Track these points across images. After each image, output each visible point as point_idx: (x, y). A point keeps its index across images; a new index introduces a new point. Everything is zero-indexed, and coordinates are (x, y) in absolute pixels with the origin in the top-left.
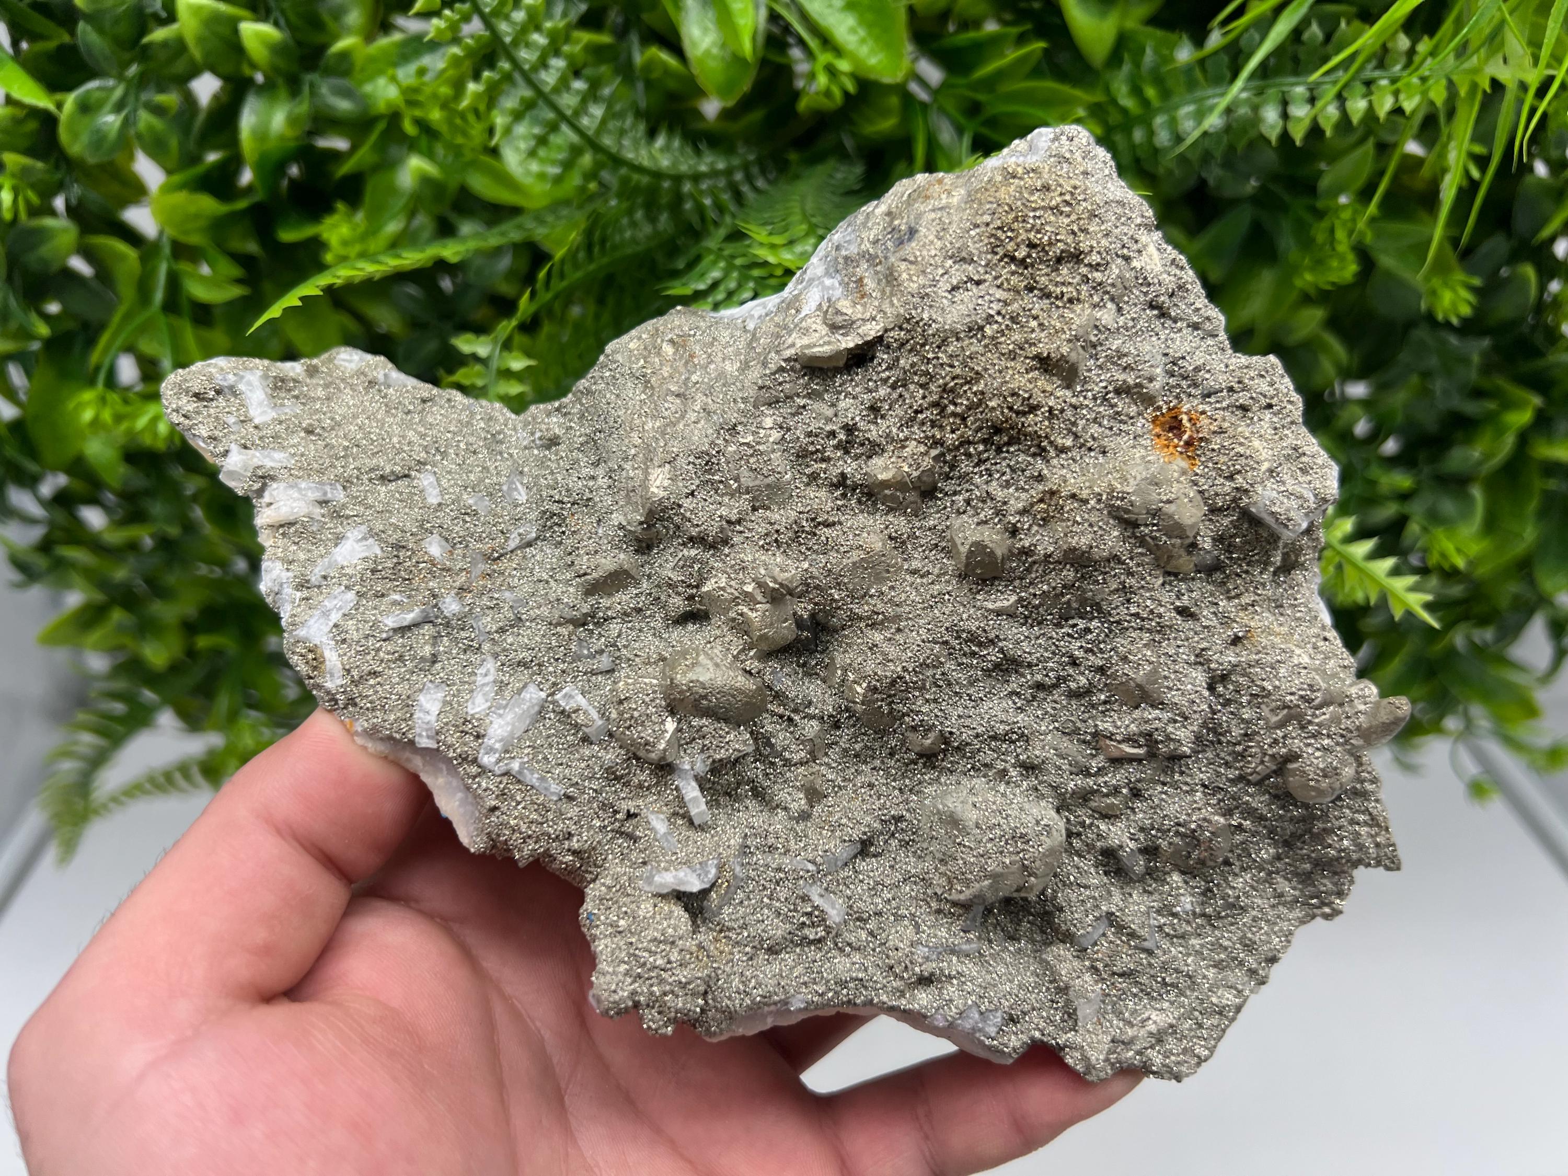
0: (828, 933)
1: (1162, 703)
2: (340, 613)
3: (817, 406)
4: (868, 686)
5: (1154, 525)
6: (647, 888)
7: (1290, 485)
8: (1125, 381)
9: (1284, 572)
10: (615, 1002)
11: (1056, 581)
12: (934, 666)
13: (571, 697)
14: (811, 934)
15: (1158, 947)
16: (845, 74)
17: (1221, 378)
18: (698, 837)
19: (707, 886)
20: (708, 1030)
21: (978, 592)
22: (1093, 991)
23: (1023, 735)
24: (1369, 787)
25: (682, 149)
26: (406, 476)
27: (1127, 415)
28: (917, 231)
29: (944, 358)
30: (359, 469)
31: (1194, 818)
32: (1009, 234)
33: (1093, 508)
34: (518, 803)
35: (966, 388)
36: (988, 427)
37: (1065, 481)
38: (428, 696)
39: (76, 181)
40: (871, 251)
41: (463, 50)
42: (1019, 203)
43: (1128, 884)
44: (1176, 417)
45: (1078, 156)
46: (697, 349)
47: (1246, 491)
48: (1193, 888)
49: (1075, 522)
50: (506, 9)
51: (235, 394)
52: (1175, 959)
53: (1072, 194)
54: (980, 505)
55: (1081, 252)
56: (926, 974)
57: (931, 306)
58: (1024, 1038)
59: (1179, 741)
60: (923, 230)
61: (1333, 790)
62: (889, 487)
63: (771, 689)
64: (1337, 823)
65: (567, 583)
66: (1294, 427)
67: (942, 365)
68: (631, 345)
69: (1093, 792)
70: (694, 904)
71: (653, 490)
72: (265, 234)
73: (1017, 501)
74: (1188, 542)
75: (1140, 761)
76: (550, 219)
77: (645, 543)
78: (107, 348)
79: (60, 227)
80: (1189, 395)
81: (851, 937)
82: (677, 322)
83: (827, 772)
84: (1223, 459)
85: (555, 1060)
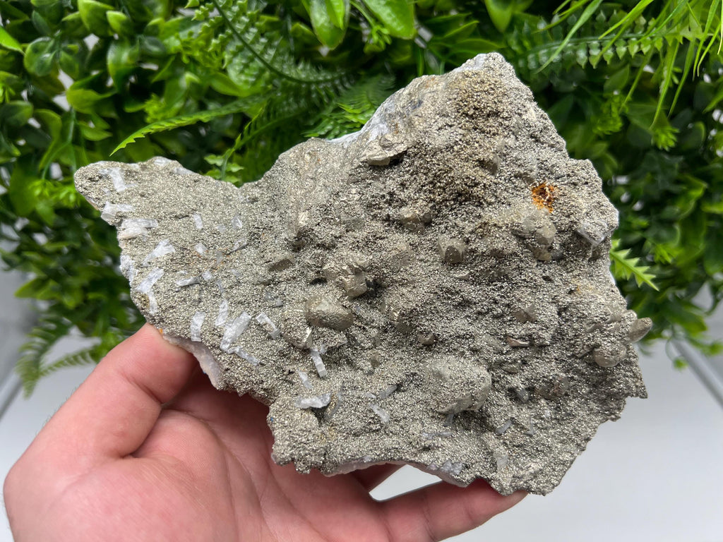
0: (382, 427)
1: (536, 321)
2: (157, 279)
3: (376, 183)
4: (400, 313)
5: (533, 238)
6: (298, 406)
7: (596, 220)
8: (519, 172)
9: (593, 260)
10: (283, 459)
11: (487, 264)
12: (431, 304)
13: (263, 318)
14: (374, 427)
15: (535, 434)
16: (386, 35)
17: (564, 170)
18: (322, 382)
19: (326, 405)
20: (326, 471)
21: (451, 270)
22: (504, 454)
23: (472, 336)
24: (633, 360)
25: (311, 70)
26: (187, 216)
27: (520, 188)
28: (422, 102)
29: (435, 161)
30: (165, 213)
31: (551, 374)
32: (465, 103)
33: (504, 230)
34: (239, 367)
35: (445, 175)
36: (455, 193)
37: (491, 218)
38: (197, 318)
39: (32, 84)
40: (401, 111)
41: (210, 24)
42: (470, 89)
43: (520, 404)
44: (543, 188)
45: (498, 66)
46: (321, 157)
47: (576, 223)
48: (551, 406)
49: (496, 237)
50: (229, 6)
51: (108, 179)
52: (542, 439)
53: (495, 85)
54: (452, 229)
55: (499, 112)
56: (427, 446)
57: (429, 137)
58: (473, 475)
59: (544, 338)
60: (425, 102)
61: (616, 361)
62: (409, 221)
63: (355, 315)
64: (618, 377)
65: (261, 265)
66: (598, 193)
67: (434, 164)
68: (290, 156)
69: (505, 362)
70: (319, 413)
71: (300, 222)
72: (119, 109)
73: (469, 227)
74: (548, 246)
75: (526, 348)
76: (250, 102)
77: (297, 247)
78: (47, 161)
79: (25, 105)
80: (549, 178)
81: (392, 429)
82: (312, 145)
83: (381, 352)
84: (565, 208)
85: (256, 485)
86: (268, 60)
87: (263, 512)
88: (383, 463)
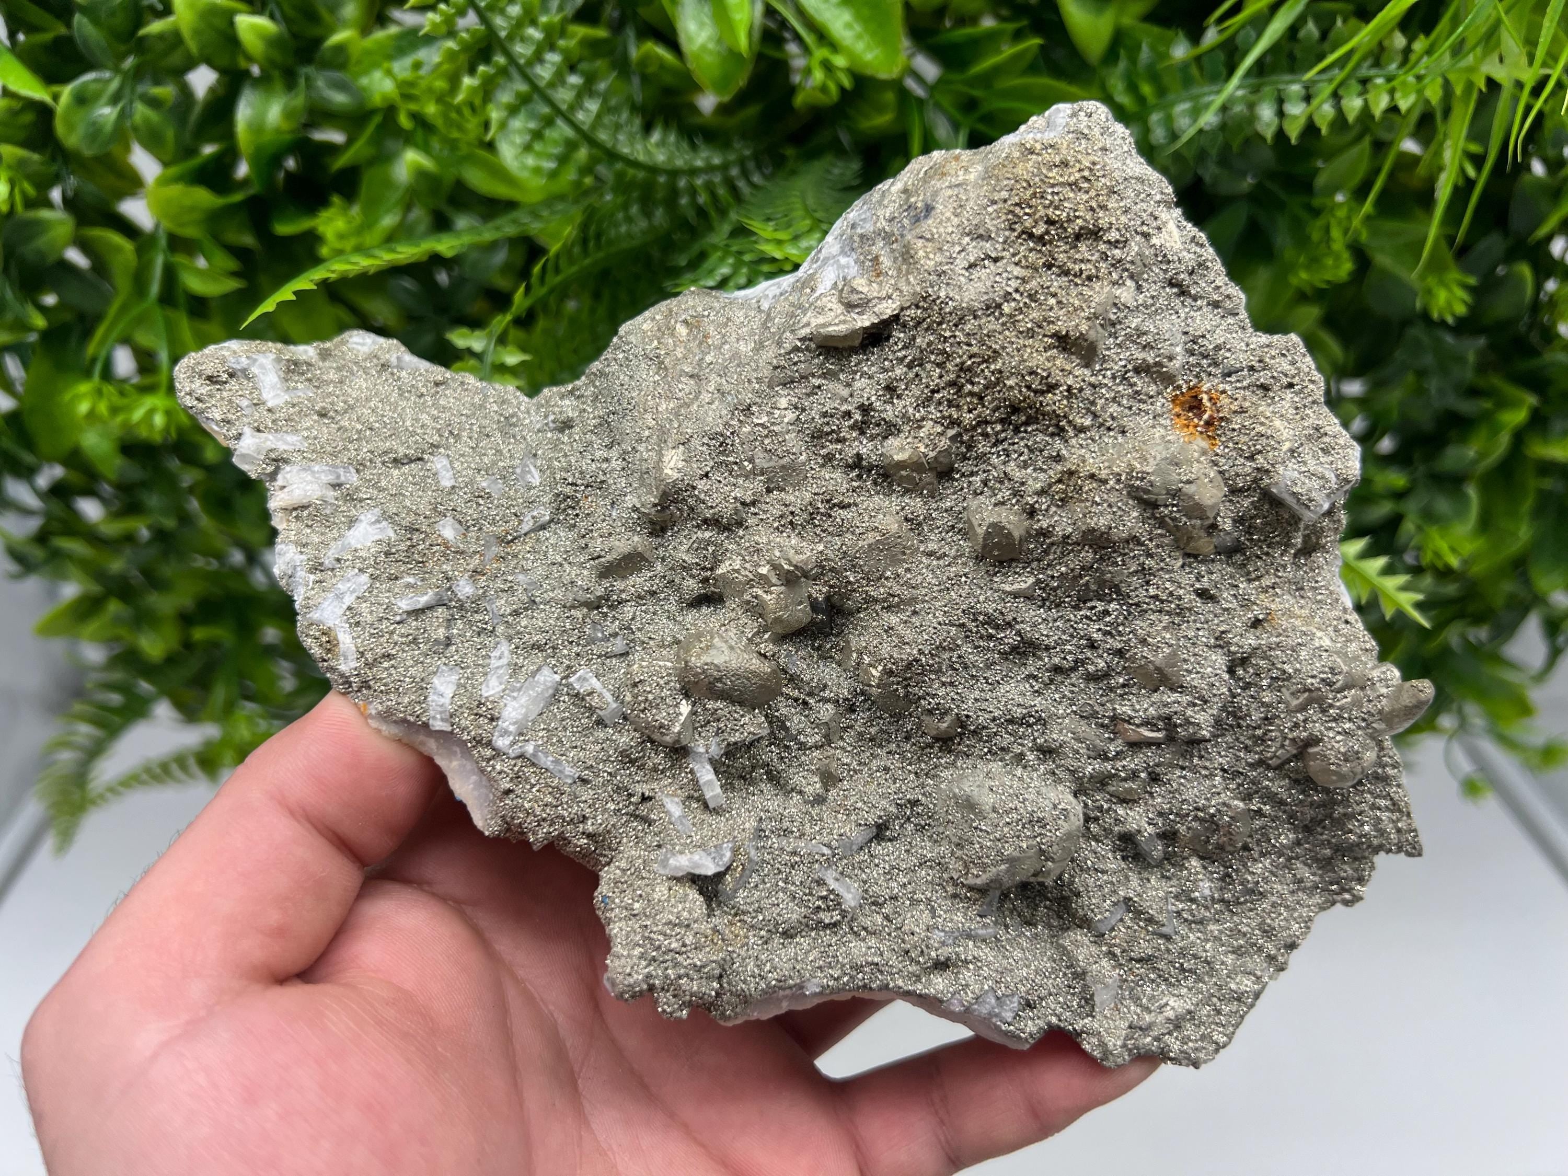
0: (843, 917)
1: (1181, 687)
3: (832, 386)
4: (884, 669)
5: (1174, 506)
6: (662, 871)
7: (1312, 465)
8: (1144, 360)
9: (1304, 554)
10: (629, 986)
11: (1074, 562)
12: (951, 649)
13: (585, 680)
14: (826, 918)
15: (1176, 933)
16: (841, 69)
17: (1242, 357)
18: (713, 820)
19: (722, 869)
20: (723, 1014)
21: (995, 574)
22: (1110, 977)
23: (1040, 718)
24: (1390, 771)
25: (677, 145)
26: (419, 459)
28: (933, 208)
29: (961, 337)
30: (372, 452)
31: (1213, 803)
33: (1112, 488)
34: (533, 786)
35: (982, 367)
36: (1005, 406)
37: (1084, 461)
38: (442, 679)
39: (73, 172)
40: (887, 228)
41: (459, 43)
42: (1037, 179)
43: (1145, 869)
44: (1196, 397)
45: (1097, 131)
46: (711, 330)
47: (1267, 472)
48: (1212, 873)
49: (1094, 502)
51: (248, 378)
52: (1193, 944)
54: (998, 485)
55: (1100, 229)
56: (942, 959)
57: (948, 284)
58: (1041, 1023)
59: (1198, 725)
60: (940, 207)
61: (1355, 774)
62: (904, 468)
63: (786, 673)
64: (1358, 808)
65: (581, 565)
66: (1315, 407)
68: (645, 327)
69: (1111, 776)
70: (708, 887)
71: (667, 471)
72: (261, 227)
73: (1035, 482)
74: (1208, 523)
75: (1159, 745)
76: (545, 213)
77: (659, 525)
78: (103, 342)
79: (56, 219)
80: (1210, 374)
81: (867, 922)
82: (690, 303)
83: (842, 755)
84: (1244, 439)
85: (568, 1043)
86: (584, 123)
87: (586, 1104)
88: (847, 996)
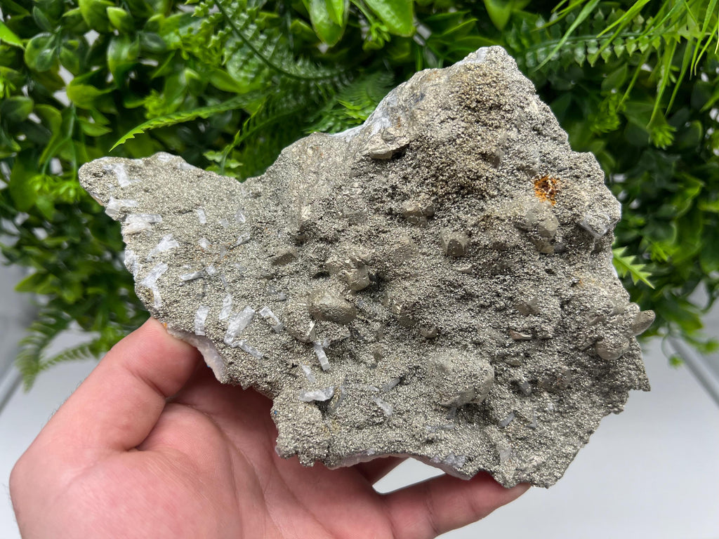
0: (385, 420)
1: (539, 314)
2: (161, 274)
3: (378, 177)
4: (403, 306)
5: (535, 231)
6: (301, 399)
7: (599, 213)
8: (521, 165)
9: (596, 253)
10: (287, 452)
11: (490, 257)
12: (433, 297)
13: (266, 312)
14: (377, 420)
15: (537, 427)
16: (385, 32)
17: (566, 163)
18: (325, 376)
19: (329, 398)
20: (330, 464)
21: (454, 263)
22: (507, 447)
23: (474, 329)
24: (635, 352)
25: (310, 67)
26: (190, 211)
27: (523, 181)
28: (425, 95)
29: (437, 154)
30: (169, 208)
31: (554, 367)
32: (467, 96)
33: (507, 223)
34: (242, 361)
35: (447, 168)
36: (458, 186)
37: (494, 211)
38: (201, 312)
39: (33, 79)
40: (404, 105)
41: (210, 20)
42: (472, 82)
43: (523, 397)
44: (545, 181)
45: (499, 60)
46: (323, 151)
47: (578, 216)
48: (554, 399)
49: (499, 230)
50: (229, 2)
51: (112, 174)
52: (545, 432)
53: (496, 78)
54: (454, 222)
55: (501, 105)
56: (430, 439)
57: (431, 130)
58: (476, 468)
59: (547, 331)
60: (427, 95)
61: (619, 353)
62: (412, 215)
63: (358, 308)
64: (621, 369)
65: (264, 260)
66: (600, 186)
67: (436, 157)
68: (293, 150)
69: (507, 355)
70: (323, 406)
71: (303, 216)
72: (119, 104)
73: (471, 220)
74: (551, 239)
75: (529, 341)
76: (249, 98)
77: (300, 241)
78: (46, 157)
79: (25, 100)
80: (552, 171)
81: (395, 422)
82: (314, 139)
83: (384, 346)
84: (568, 200)
85: (260, 478)
86: (267, 57)
87: (268, 506)
